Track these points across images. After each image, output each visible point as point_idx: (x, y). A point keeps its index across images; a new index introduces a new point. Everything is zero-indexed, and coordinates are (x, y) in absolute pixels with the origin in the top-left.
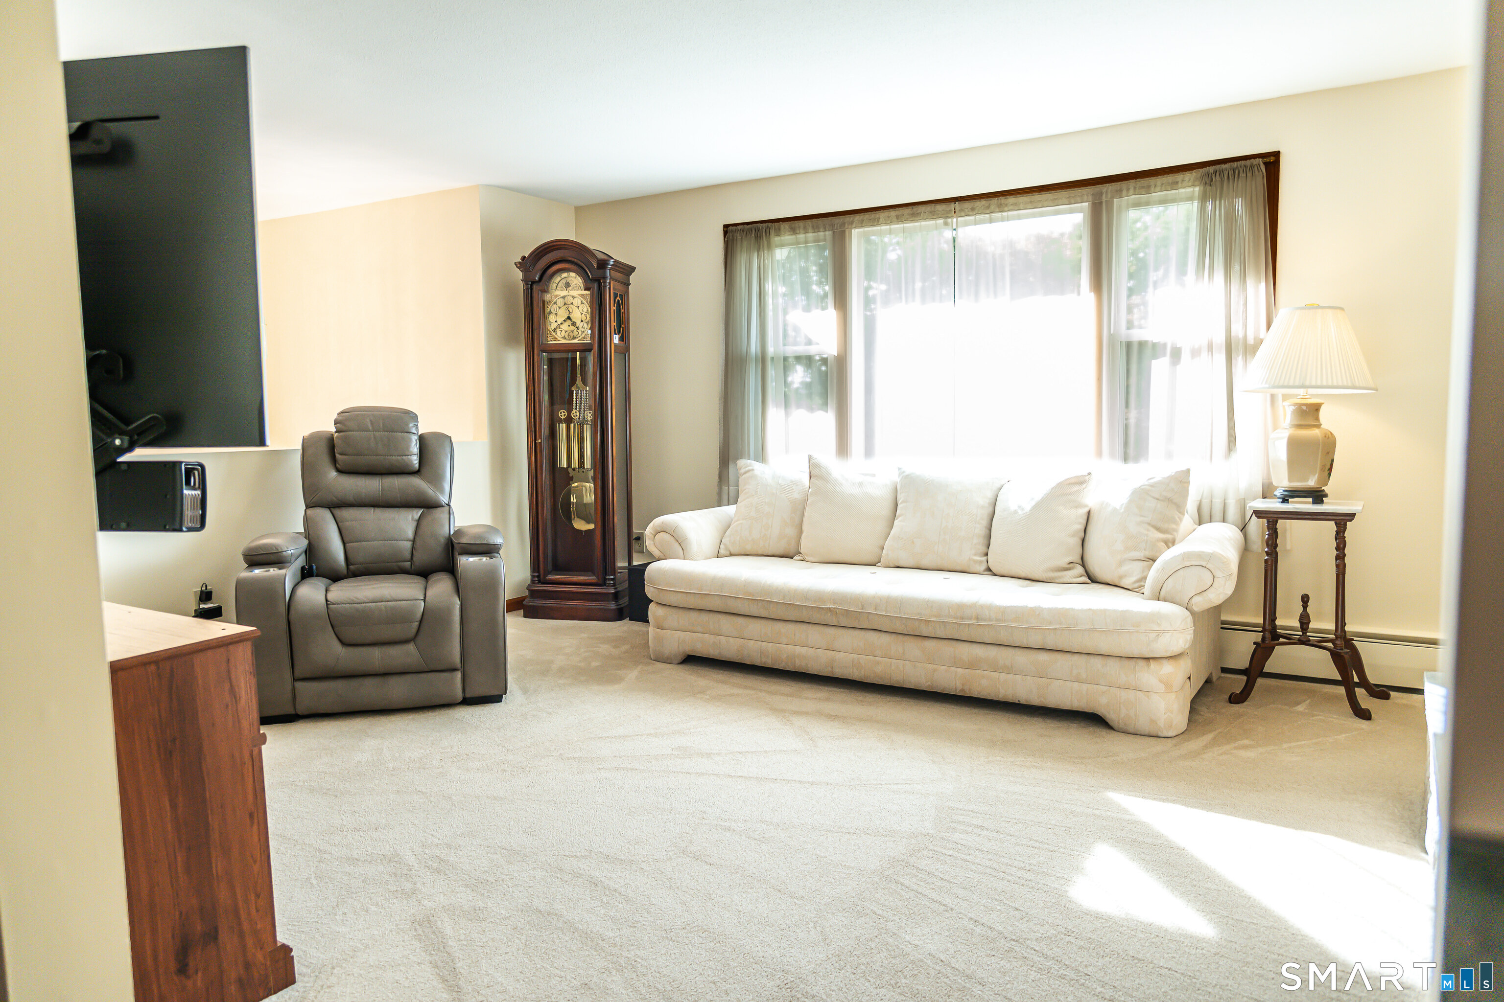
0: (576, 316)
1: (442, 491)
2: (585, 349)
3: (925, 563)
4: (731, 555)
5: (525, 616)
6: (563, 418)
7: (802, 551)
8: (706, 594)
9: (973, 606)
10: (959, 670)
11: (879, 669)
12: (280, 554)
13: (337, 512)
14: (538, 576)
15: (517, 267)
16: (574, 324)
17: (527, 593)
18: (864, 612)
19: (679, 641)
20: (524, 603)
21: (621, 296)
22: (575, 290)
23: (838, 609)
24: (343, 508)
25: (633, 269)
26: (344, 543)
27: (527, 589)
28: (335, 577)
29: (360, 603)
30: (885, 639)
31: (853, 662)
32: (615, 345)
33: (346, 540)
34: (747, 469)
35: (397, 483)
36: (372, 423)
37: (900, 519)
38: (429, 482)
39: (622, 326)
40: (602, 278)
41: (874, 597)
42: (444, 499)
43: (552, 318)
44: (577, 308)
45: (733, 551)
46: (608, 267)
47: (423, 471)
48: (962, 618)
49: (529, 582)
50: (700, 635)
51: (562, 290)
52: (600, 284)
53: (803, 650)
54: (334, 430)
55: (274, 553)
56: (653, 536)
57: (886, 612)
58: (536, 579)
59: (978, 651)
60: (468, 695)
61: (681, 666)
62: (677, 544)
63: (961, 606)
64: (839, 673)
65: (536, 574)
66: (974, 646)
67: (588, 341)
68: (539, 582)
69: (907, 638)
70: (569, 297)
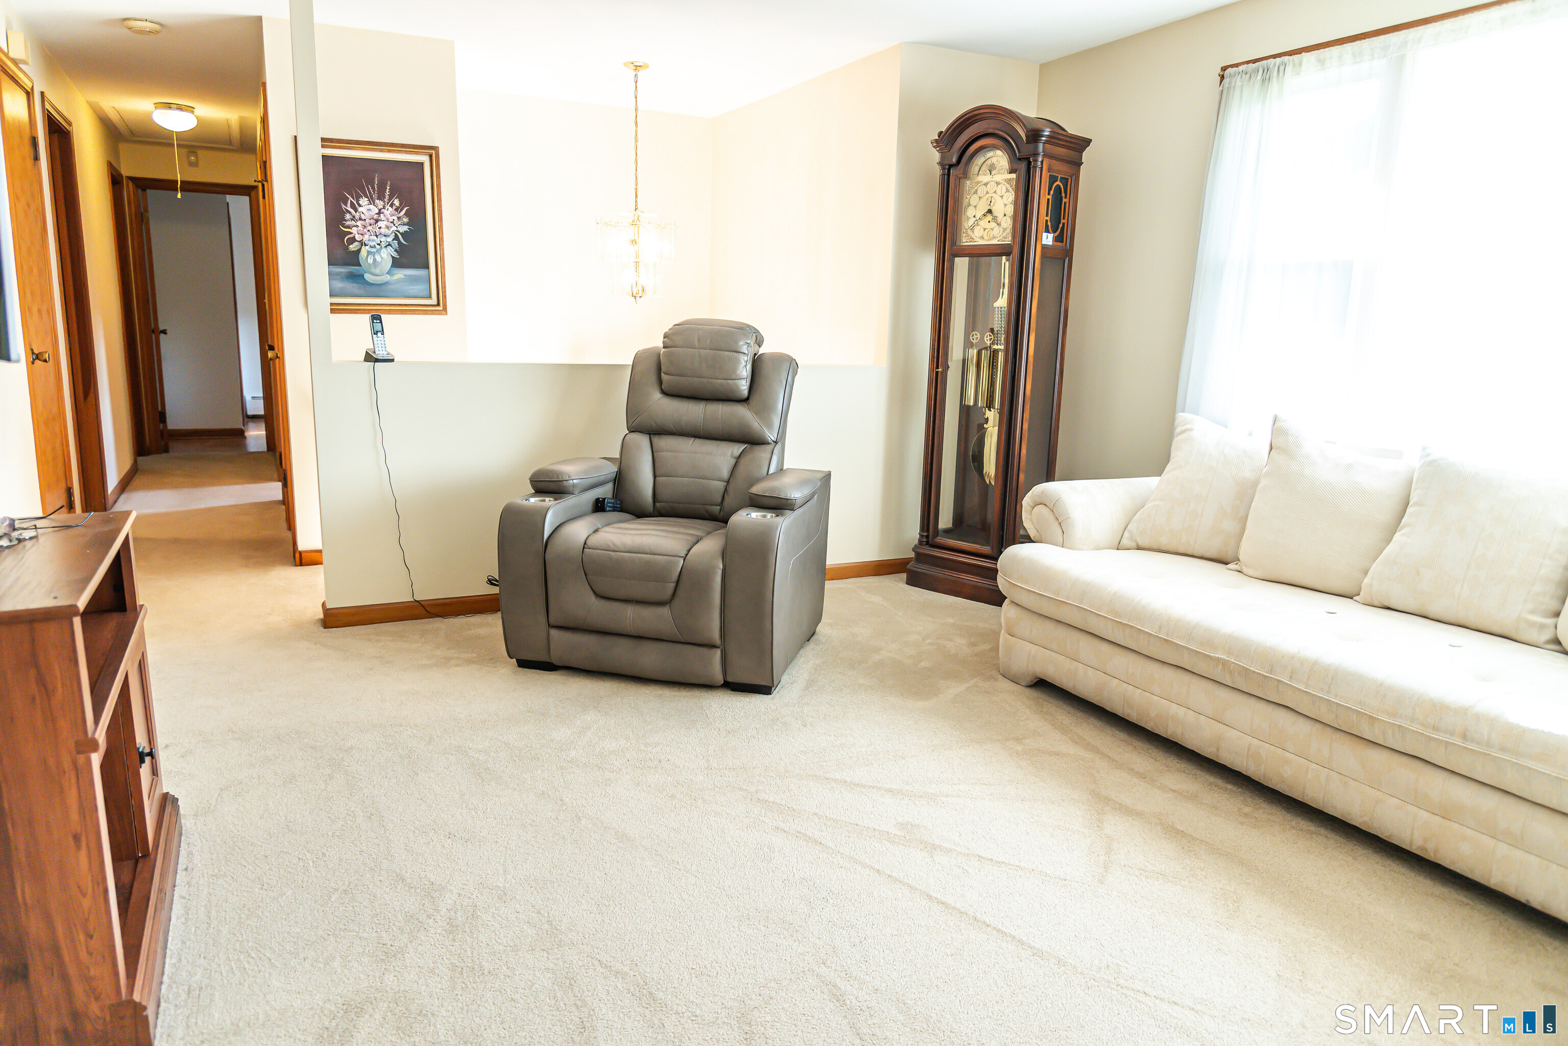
0: (998, 210)
1: (770, 426)
2: (1002, 251)
3: (1434, 609)
4: (1139, 548)
5: (908, 583)
6: (974, 342)
7: (1241, 558)
8: (1061, 601)
9: (1463, 712)
10: (1424, 815)
11: (1287, 772)
12: (560, 483)
13: (656, 440)
14: (927, 537)
15: (934, 147)
16: (995, 219)
17: (912, 555)
18: (1271, 678)
19: (1029, 656)
20: (908, 566)
21: (1065, 181)
22: (1000, 173)
23: (1234, 663)
24: (662, 436)
25: (1087, 142)
26: (655, 477)
27: (914, 550)
28: (639, 513)
29: (615, 551)
30: (1303, 727)
31: (1249, 749)
32: (1044, 247)
33: (657, 473)
34: (1184, 428)
35: (720, 410)
36: (699, 341)
37: (1403, 531)
38: (755, 413)
39: (1062, 221)
40: (1031, 155)
41: (1293, 657)
42: (771, 436)
43: (970, 212)
44: (1000, 198)
45: (1141, 543)
46: (1041, 140)
47: (752, 401)
48: (1435, 729)
49: (916, 542)
50: (1053, 654)
51: (985, 175)
52: (1029, 163)
53: (1181, 711)
54: (661, 345)
55: (554, 481)
56: (1030, 508)
57: (1307, 685)
58: (925, 540)
59: (1461, 792)
60: (730, 679)
61: (1028, 691)
62: (1056, 524)
63: (1438, 708)
64: (1226, 758)
65: (925, 534)
66: (1455, 780)
67: (1008, 241)
68: (927, 543)
69: (1338, 735)
70: (992, 183)
